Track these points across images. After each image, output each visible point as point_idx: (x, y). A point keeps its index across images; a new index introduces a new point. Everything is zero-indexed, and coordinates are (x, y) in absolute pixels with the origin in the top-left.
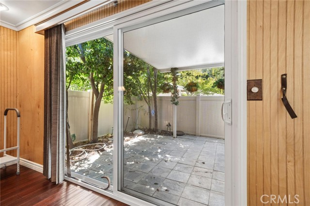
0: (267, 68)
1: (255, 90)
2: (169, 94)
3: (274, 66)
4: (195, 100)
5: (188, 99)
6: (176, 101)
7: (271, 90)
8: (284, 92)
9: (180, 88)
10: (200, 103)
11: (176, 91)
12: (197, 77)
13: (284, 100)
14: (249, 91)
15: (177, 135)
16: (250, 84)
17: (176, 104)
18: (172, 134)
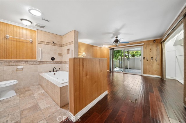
0: (145, 56)
1: (144, 58)
4: (134, 59)
5: (131, 59)
7: (146, 58)
9: (130, 55)
10: (136, 60)
15: (129, 69)
17: (129, 60)
18: (127, 68)
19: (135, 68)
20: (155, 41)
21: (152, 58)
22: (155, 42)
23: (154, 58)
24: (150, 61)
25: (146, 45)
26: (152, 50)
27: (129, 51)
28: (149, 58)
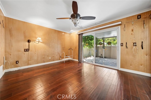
0: (124, 41)
1: (122, 45)
2: (102, 46)
3: (125, 41)
4: (110, 47)
5: (108, 47)
6: (104, 47)
7: (124, 45)
8: (126, 45)
10: (112, 48)
11: (104, 44)
12: (111, 40)
13: (126, 46)
14: (121, 45)
15: (104, 58)
16: (121, 44)
17: (104, 48)
18: (103, 57)
19: (111, 57)
20: (140, 15)
21: (135, 44)
22: (140, 18)
23: (139, 44)
24: (132, 48)
25: (125, 25)
26: (134, 31)
27: (104, 38)
28: (130, 45)
